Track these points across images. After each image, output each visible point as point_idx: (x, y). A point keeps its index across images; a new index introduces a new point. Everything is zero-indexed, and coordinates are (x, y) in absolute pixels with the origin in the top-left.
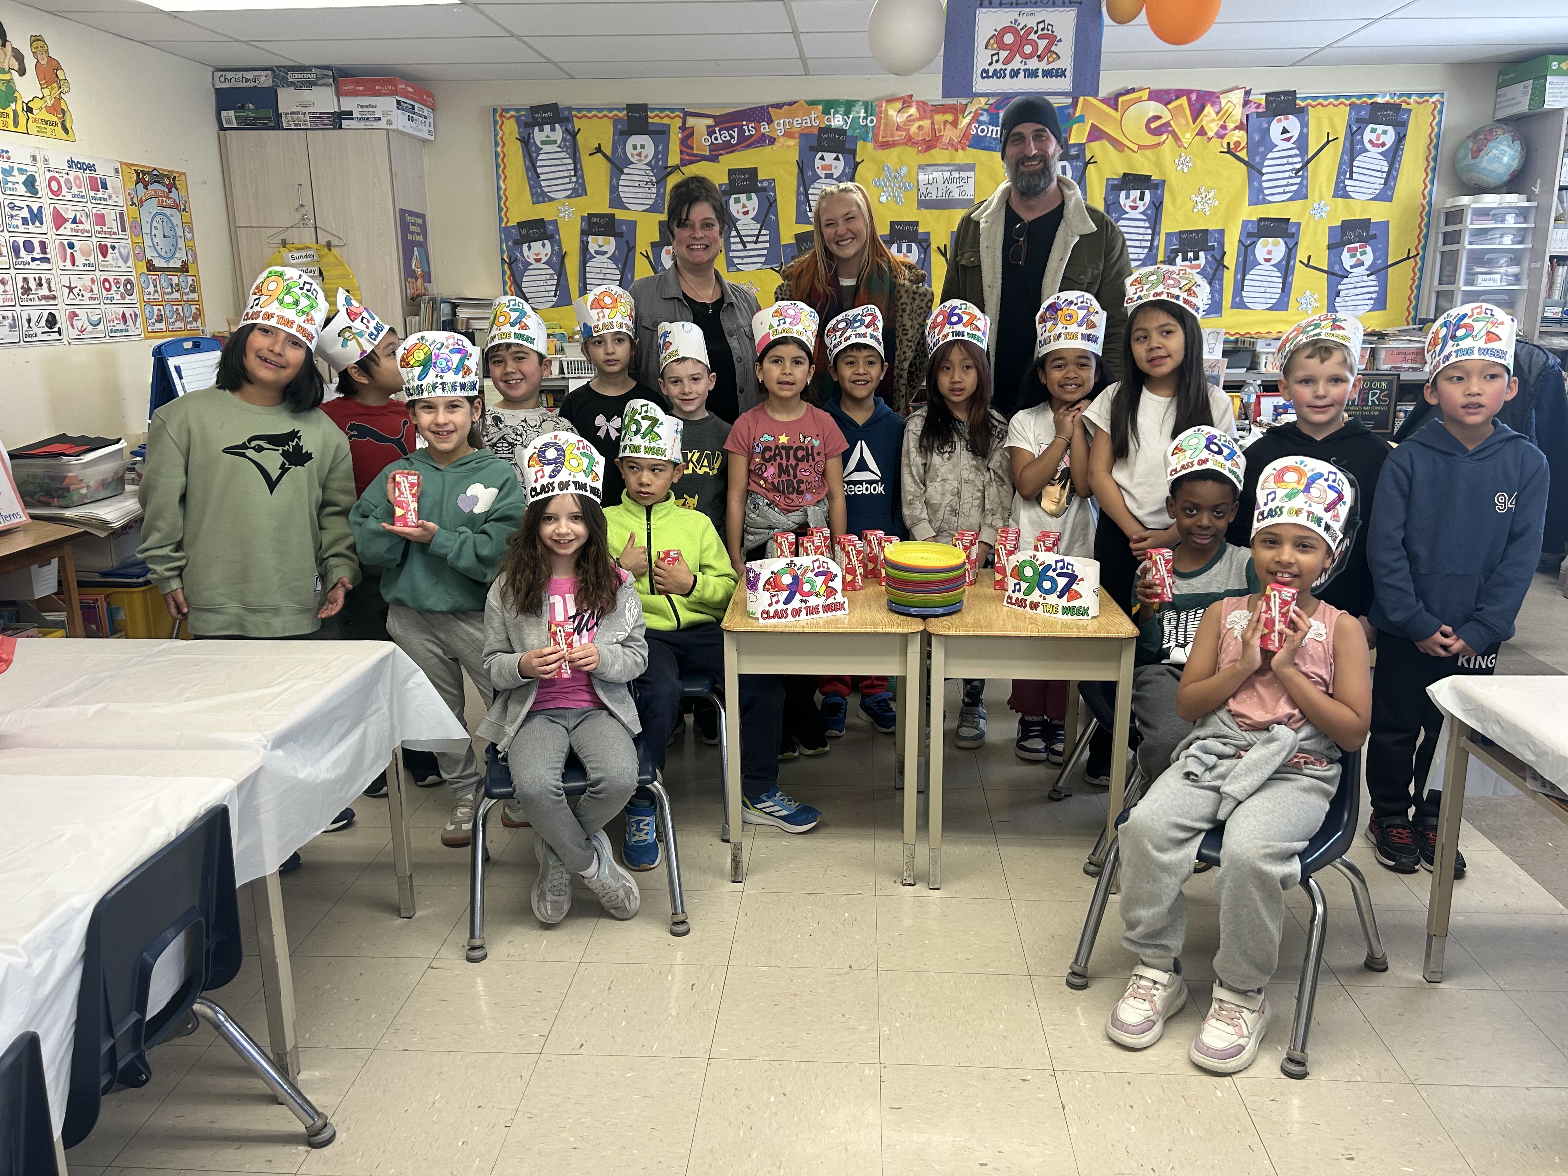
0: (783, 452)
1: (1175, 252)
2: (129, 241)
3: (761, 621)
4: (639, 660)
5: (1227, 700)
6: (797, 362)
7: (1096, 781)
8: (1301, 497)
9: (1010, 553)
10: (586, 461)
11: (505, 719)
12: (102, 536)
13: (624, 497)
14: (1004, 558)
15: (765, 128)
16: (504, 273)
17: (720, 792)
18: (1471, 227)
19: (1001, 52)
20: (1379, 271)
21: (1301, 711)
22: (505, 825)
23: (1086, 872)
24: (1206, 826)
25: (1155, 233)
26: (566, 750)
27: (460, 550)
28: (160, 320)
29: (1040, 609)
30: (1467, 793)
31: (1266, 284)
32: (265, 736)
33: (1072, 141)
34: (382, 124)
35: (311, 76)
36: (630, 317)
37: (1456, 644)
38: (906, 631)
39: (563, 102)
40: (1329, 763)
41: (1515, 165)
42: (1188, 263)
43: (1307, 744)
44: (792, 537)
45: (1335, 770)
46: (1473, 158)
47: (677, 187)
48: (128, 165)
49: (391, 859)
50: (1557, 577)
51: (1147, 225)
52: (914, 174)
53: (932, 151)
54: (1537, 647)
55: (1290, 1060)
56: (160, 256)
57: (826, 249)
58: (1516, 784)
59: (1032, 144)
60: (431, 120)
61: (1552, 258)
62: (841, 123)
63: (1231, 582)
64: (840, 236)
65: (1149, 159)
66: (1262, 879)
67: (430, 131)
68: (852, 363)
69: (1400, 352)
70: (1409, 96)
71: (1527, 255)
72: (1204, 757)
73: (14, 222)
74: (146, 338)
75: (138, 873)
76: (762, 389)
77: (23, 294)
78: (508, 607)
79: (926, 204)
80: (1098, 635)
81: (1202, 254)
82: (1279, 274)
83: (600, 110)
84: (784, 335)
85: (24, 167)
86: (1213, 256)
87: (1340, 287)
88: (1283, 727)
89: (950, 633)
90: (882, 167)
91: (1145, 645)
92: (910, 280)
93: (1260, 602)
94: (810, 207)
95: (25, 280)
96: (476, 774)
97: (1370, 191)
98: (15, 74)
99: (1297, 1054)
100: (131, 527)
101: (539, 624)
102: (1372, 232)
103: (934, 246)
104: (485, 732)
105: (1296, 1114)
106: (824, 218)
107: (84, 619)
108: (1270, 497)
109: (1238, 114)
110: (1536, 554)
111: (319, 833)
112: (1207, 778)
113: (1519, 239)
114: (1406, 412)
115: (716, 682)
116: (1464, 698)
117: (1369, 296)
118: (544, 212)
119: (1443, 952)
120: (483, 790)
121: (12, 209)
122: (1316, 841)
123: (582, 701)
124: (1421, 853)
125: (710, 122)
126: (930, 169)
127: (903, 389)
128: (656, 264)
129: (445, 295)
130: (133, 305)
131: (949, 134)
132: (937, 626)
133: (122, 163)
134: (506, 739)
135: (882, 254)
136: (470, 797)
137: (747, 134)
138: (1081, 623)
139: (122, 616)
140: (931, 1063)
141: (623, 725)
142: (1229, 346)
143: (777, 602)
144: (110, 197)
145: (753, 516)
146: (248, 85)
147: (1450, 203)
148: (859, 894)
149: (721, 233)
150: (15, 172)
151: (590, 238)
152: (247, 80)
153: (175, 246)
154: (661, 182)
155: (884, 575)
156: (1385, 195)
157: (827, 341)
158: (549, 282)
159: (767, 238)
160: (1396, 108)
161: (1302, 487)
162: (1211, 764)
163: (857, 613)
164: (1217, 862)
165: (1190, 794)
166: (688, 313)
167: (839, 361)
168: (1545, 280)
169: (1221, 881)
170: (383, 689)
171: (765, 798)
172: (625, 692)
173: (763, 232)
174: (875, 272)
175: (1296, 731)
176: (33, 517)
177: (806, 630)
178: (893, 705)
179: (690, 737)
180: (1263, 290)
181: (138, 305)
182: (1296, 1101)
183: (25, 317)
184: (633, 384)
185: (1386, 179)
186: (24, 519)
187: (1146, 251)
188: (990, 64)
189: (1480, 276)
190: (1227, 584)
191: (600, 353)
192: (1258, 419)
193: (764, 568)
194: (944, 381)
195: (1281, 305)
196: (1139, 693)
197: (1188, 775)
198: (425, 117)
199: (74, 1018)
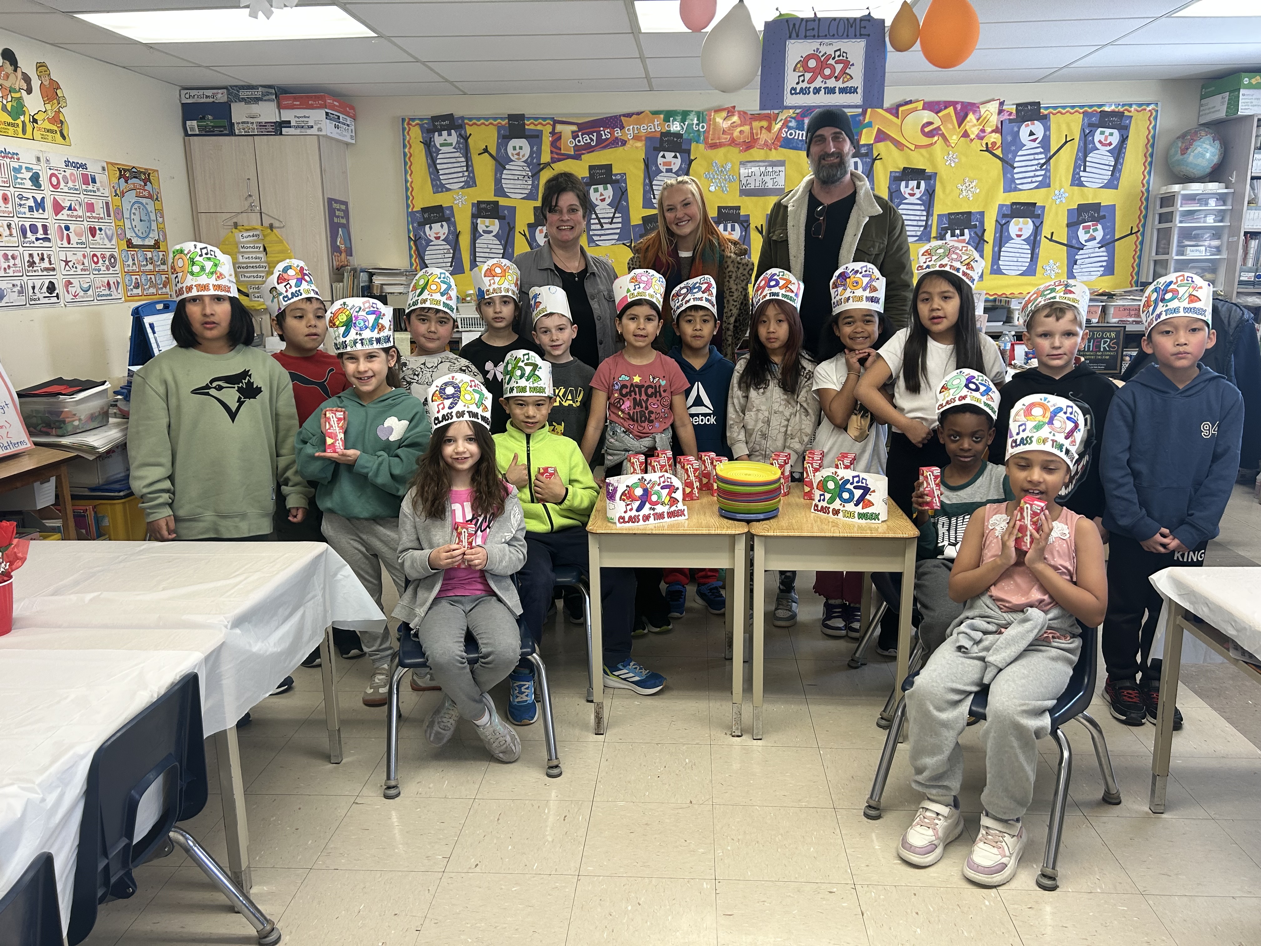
0: (637, 389)
1: (946, 230)
2: (113, 224)
3: (618, 525)
4: (521, 557)
5: (989, 588)
6: (649, 319)
7: (886, 653)
8: (1046, 429)
9: (816, 470)
10: (477, 396)
11: (415, 603)
12: (91, 459)
13: (508, 426)
14: (811, 475)
15: (618, 133)
16: (410, 248)
17: (585, 662)
18: (1181, 209)
19: (806, 74)
20: (1108, 244)
21: (1051, 597)
22: (414, 689)
23: (879, 725)
24: (975, 689)
25: (929, 215)
26: (465, 628)
27: (378, 469)
28: (137, 286)
29: (841, 514)
30: (1183, 661)
31: (1018, 255)
32: (226, 618)
33: (862, 142)
34: (314, 131)
35: (258, 93)
36: (516, 284)
37: (1173, 543)
38: (733, 532)
39: (458, 113)
40: (1071, 638)
41: (1216, 160)
42: (955, 238)
43: (1054, 623)
44: (642, 458)
45: (1077, 643)
46: (1182, 154)
47: (549, 181)
48: (113, 164)
49: (323, 717)
50: (1254, 488)
51: (923, 208)
52: (737, 170)
53: (752, 151)
54: (1238, 544)
55: (1044, 875)
56: (138, 236)
57: (668, 229)
58: (1221, 654)
59: (831, 144)
60: (353, 127)
61: (1246, 233)
62: (679, 129)
63: (991, 494)
64: (679, 219)
65: (923, 156)
66: (1020, 730)
67: (352, 136)
68: (690, 321)
69: (1125, 308)
70: (1131, 105)
71: (1226, 231)
72: (973, 634)
73: (22, 210)
74: (126, 301)
75: (129, 726)
76: (620, 339)
77: (29, 267)
78: (419, 513)
79: (746, 192)
80: (887, 535)
81: (966, 231)
82: (1028, 247)
83: (487, 119)
84: (639, 297)
85: (30, 166)
86: (975, 233)
87: (1077, 257)
88: (1035, 609)
89: (769, 534)
90: (711, 164)
91: (923, 544)
92: (735, 254)
93: (1016, 512)
94: (654, 195)
95: (31, 255)
96: (390, 648)
97: (1100, 181)
98: (24, 93)
99: (1049, 871)
100: (114, 451)
101: (443, 527)
102: (1102, 214)
103: (752, 226)
104: (400, 614)
105: (1048, 918)
106: (666, 204)
107: (76, 525)
108: (1022, 428)
109: (994, 120)
110: (1234, 468)
111: (267, 695)
112: (975, 650)
113: (1220, 218)
114: (1131, 356)
115: (582, 574)
116: (1178, 584)
117: (1100, 264)
118: (442, 200)
119: (1165, 789)
120: (397, 660)
121: (21, 199)
122: (1063, 699)
123: (477, 589)
124: (1147, 710)
125: (575, 128)
126: (749, 165)
127: (730, 339)
128: (531, 241)
129: (364, 265)
130: (115, 275)
131: (764, 137)
132: (758, 529)
133: (108, 163)
134: (417, 619)
135: (713, 232)
136: (386, 666)
137: (604, 137)
138: (873, 526)
139: (106, 522)
140: (756, 879)
141: (509, 608)
142: (989, 304)
143: (631, 510)
144: (98, 189)
145: (612, 440)
146: (208, 100)
147: (1164, 190)
148: (697, 744)
149: (584, 217)
150: (24, 170)
151: (479, 220)
152: (207, 97)
153: (150, 228)
154: (535, 175)
155: (715, 487)
156: (1112, 184)
157: (672, 304)
158: (447, 256)
159: (620, 220)
160: (1120, 115)
161: (1047, 420)
162: (978, 639)
163: (694, 519)
164: (984, 717)
165: (962, 663)
166: (558, 280)
167: (681, 319)
168: (1241, 251)
169: (987, 732)
170: (317, 581)
171: (621, 667)
172: (509, 581)
173: (617, 215)
174: (708, 246)
175: (1046, 612)
176: (36, 444)
177: (654, 532)
178: (723, 592)
179: (560, 618)
180: (1015, 259)
181: (120, 275)
182: (1048, 909)
183: (30, 284)
184: (515, 337)
185: (1113, 171)
186: (29, 445)
187: (922, 229)
188: (798, 83)
189: (1189, 248)
190: (988, 495)
191: (490, 311)
192: (1013, 362)
193: (621, 483)
194: (762, 331)
195: (1030, 271)
196: (919, 582)
197: (960, 648)
198: (348, 125)
199: (77, 843)
